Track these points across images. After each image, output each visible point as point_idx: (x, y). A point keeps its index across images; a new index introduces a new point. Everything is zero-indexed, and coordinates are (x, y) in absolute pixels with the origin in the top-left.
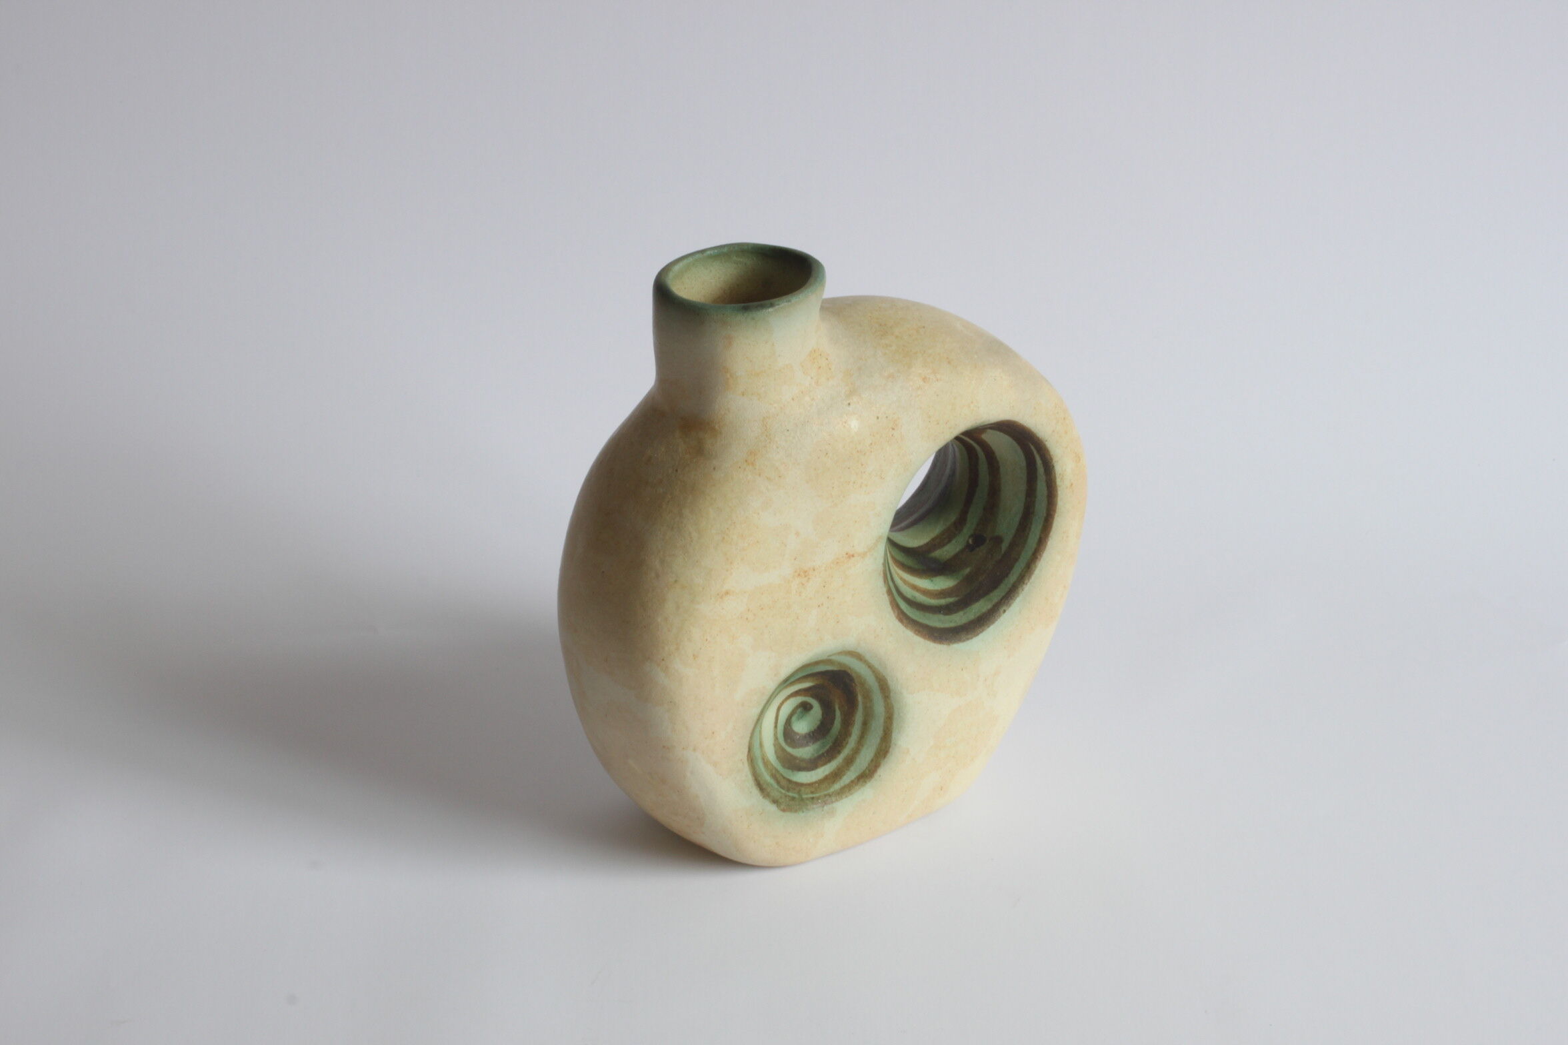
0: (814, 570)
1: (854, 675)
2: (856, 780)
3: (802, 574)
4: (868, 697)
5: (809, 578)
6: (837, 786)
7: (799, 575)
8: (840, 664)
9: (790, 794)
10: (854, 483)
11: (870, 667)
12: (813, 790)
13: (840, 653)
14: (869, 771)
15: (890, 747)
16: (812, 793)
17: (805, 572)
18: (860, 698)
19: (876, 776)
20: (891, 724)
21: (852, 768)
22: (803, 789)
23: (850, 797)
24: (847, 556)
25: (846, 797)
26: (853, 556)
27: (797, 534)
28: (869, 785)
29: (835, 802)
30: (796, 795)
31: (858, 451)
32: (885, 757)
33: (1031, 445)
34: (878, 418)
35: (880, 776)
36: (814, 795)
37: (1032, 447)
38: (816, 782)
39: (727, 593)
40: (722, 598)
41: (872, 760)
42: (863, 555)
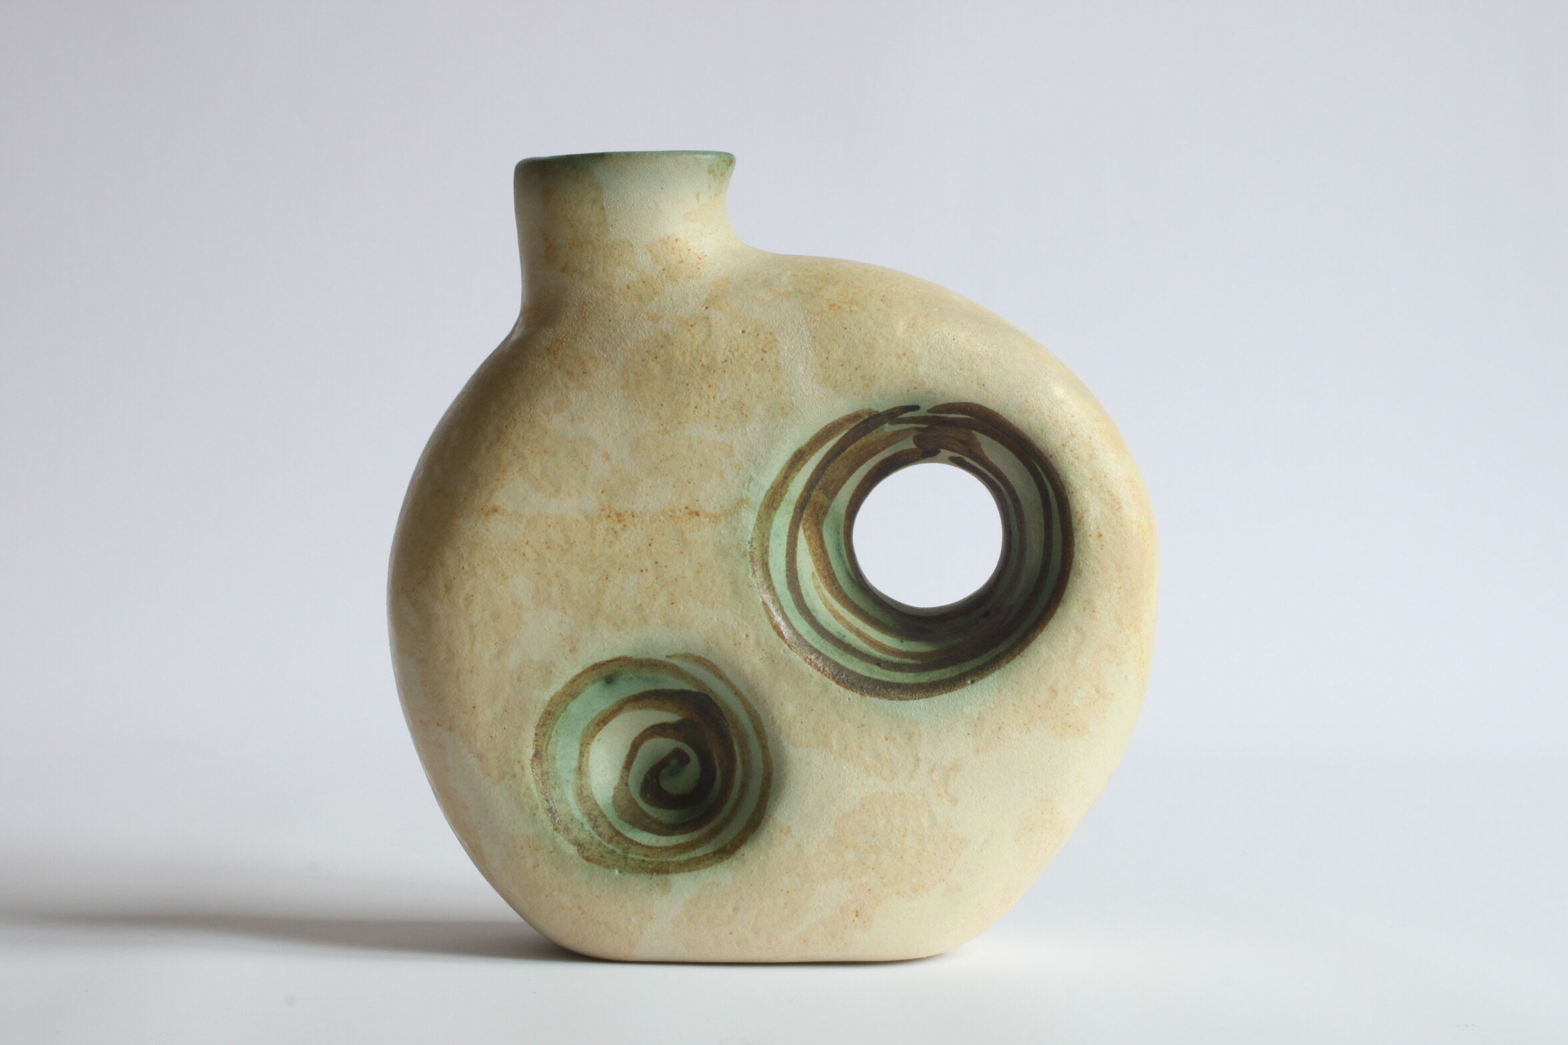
0: (633, 516)
1: (720, 704)
2: (712, 855)
3: (612, 514)
4: (744, 746)
5: (625, 526)
6: (683, 857)
7: (609, 516)
8: (694, 680)
9: (610, 847)
10: (696, 407)
11: (737, 693)
12: (649, 853)
13: (687, 657)
14: (732, 845)
15: (762, 818)
16: (647, 856)
17: (619, 515)
18: (736, 747)
19: (738, 854)
20: (769, 786)
21: (713, 841)
22: (634, 848)
23: (695, 873)
24: (687, 511)
25: (690, 871)
26: (697, 514)
27: (606, 457)
28: (725, 863)
29: (671, 873)
30: (619, 851)
31: (703, 366)
32: (754, 831)
33: (1036, 464)
34: (743, 332)
35: (743, 855)
36: (647, 859)
37: (1040, 469)
38: (661, 848)
39: (495, 510)
40: (487, 515)
41: (739, 834)
42: (715, 518)
